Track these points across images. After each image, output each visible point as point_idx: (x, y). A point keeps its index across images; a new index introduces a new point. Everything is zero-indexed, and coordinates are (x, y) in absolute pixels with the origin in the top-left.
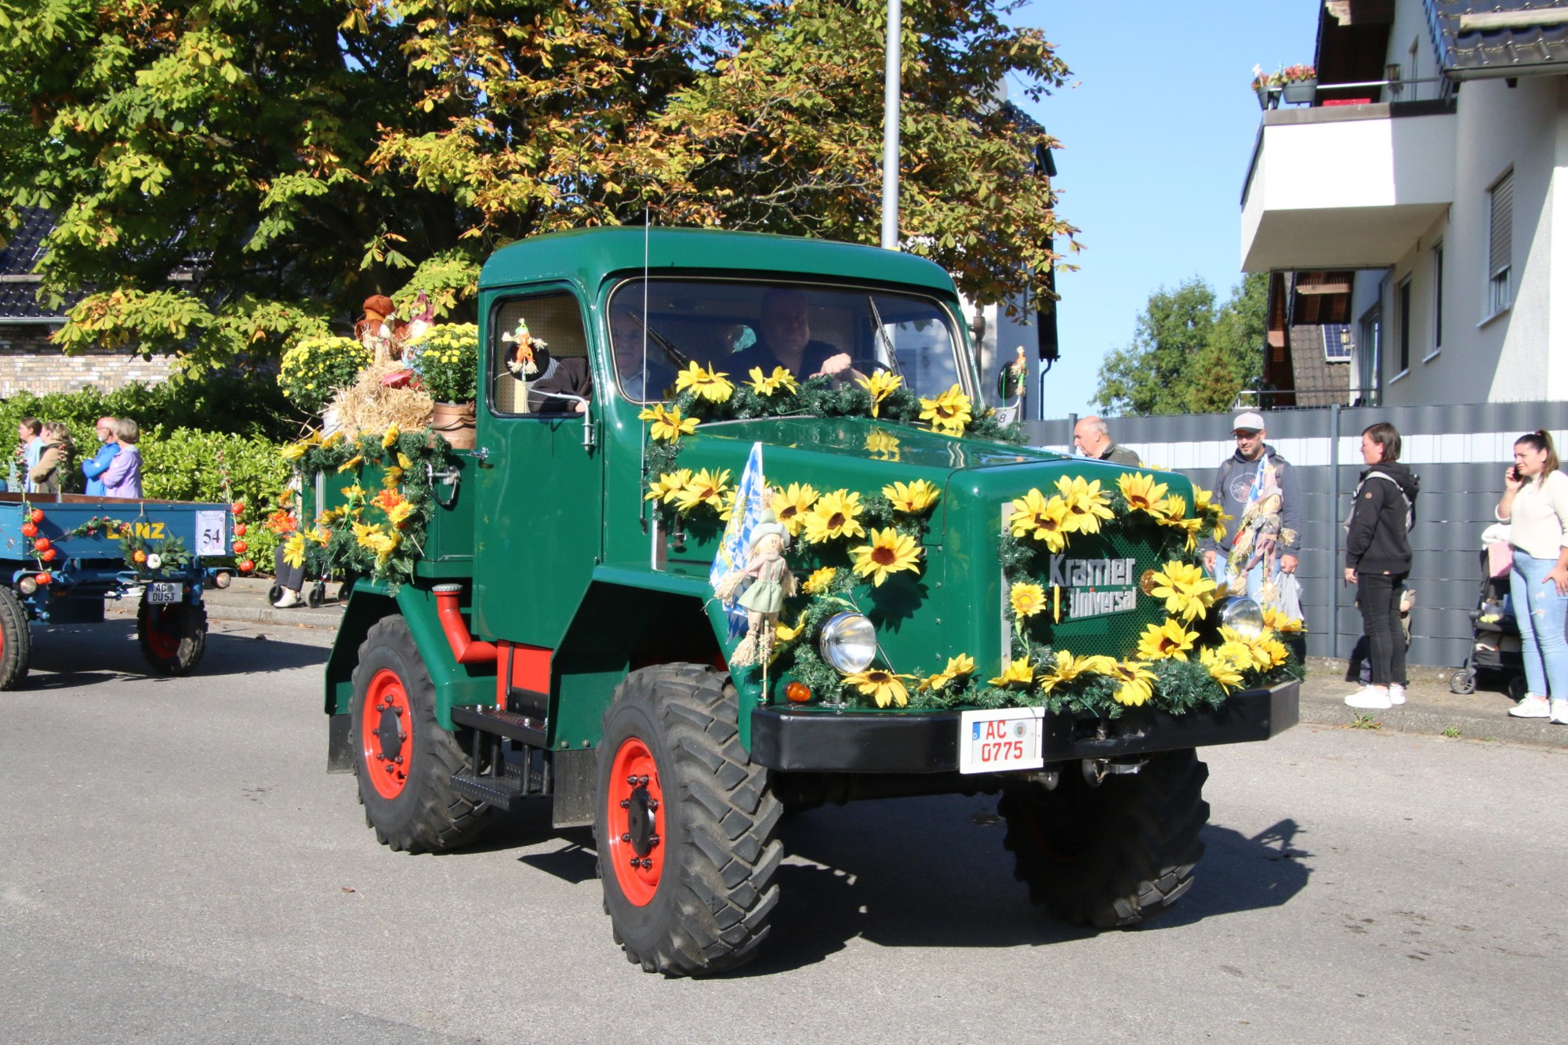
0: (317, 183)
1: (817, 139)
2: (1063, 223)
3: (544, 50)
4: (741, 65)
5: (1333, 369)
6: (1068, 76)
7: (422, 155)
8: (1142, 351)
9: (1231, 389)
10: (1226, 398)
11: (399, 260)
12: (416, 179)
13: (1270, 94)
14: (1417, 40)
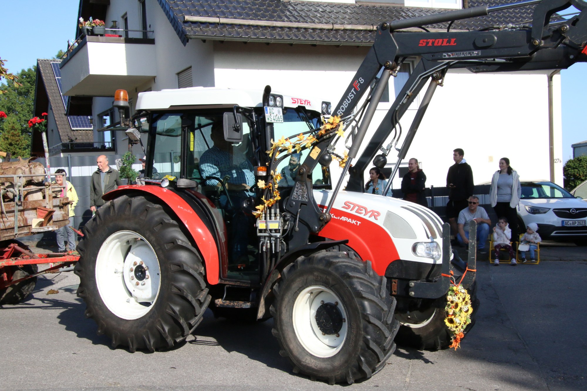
5: (75, 133)
9: (20, 139)
10: (18, 143)
13: (88, 30)
14: (126, 14)
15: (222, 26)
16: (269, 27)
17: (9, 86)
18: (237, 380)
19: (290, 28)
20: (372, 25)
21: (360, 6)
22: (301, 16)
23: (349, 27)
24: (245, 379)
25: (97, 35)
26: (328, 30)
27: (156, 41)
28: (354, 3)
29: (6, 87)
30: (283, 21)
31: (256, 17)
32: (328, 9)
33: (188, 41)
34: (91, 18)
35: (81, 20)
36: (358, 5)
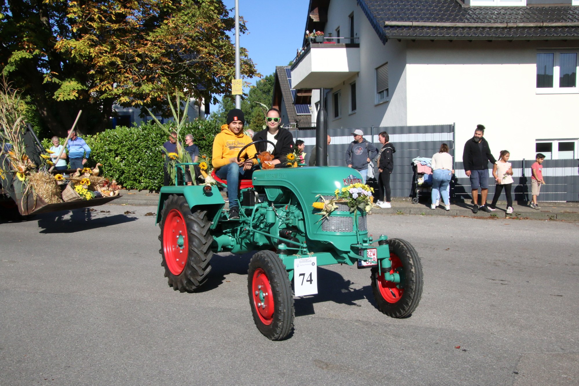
0: (29, 54)
1: (197, 46)
2: (259, 74)
3: (113, 14)
4: (172, 22)
5: (299, 117)
6: (246, 31)
7: (74, 46)
8: (221, 112)
11: (57, 81)
12: (71, 54)
13: (312, 39)
14: (339, 27)
15: (414, 28)
16: (452, 27)
17: (258, 88)
18: (443, 324)
19: (470, 28)
20: (543, 22)
21: (531, 8)
22: (479, 18)
23: (521, 25)
24: (451, 323)
25: (318, 43)
26: (503, 28)
27: (361, 45)
28: (525, 5)
29: (255, 88)
30: (464, 22)
31: (441, 20)
32: (502, 12)
33: (387, 41)
34: (314, 31)
35: (308, 32)
36: (528, 7)
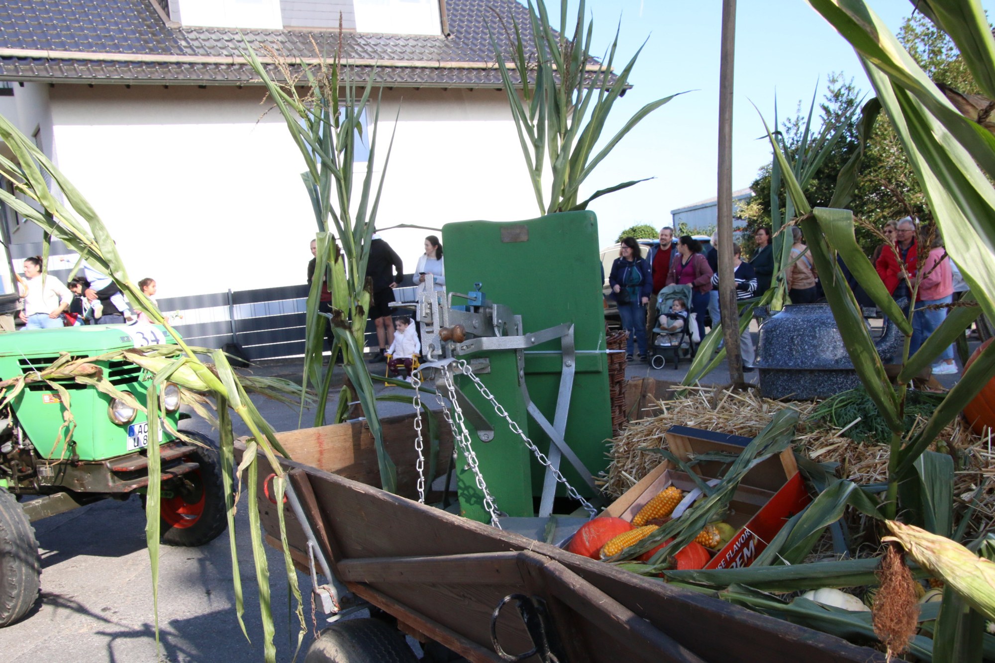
15: (53, 63)
16: (132, 62)
21: (289, 32)
26: (229, 65)
27: (15, 93)
28: (281, 28)
30: (160, 54)
31: (116, 49)
32: (238, 37)
36: (286, 32)
